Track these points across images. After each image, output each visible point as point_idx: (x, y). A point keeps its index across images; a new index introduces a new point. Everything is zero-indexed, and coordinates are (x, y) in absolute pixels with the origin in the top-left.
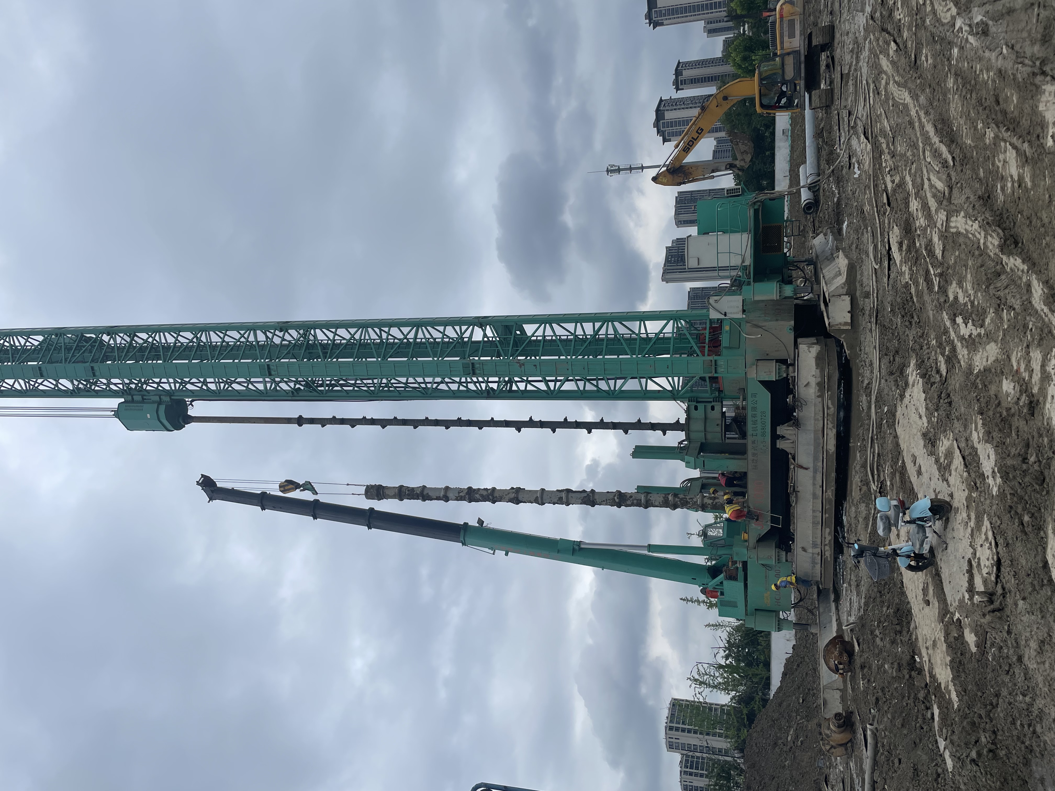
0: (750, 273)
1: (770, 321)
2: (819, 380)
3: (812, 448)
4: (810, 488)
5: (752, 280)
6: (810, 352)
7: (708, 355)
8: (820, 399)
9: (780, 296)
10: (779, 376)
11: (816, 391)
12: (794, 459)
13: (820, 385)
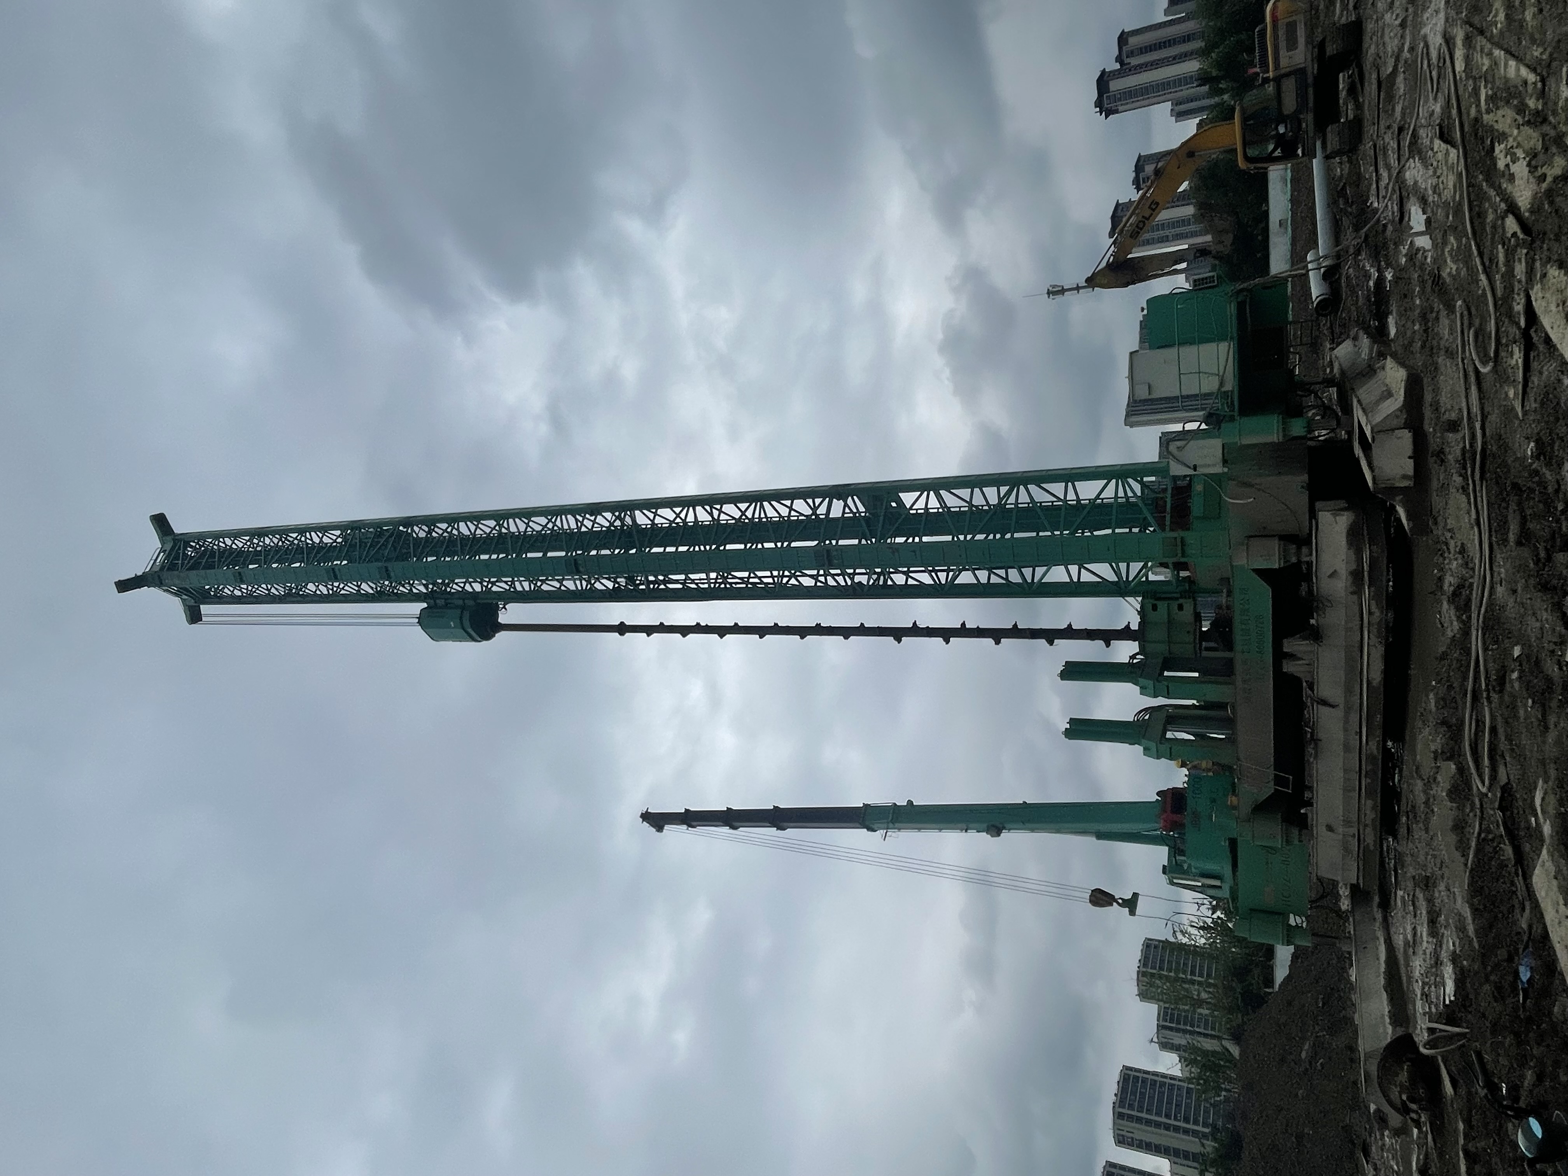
0: (1232, 402)
1: (1269, 475)
2: (1354, 567)
3: (1342, 673)
4: (1341, 735)
5: (1236, 414)
6: (1336, 523)
7: (1172, 530)
8: (1355, 597)
9: (1284, 436)
10: (1285, 562)
11: (1349, 583)
12: (1311, 688)
13: (1356, 576)
